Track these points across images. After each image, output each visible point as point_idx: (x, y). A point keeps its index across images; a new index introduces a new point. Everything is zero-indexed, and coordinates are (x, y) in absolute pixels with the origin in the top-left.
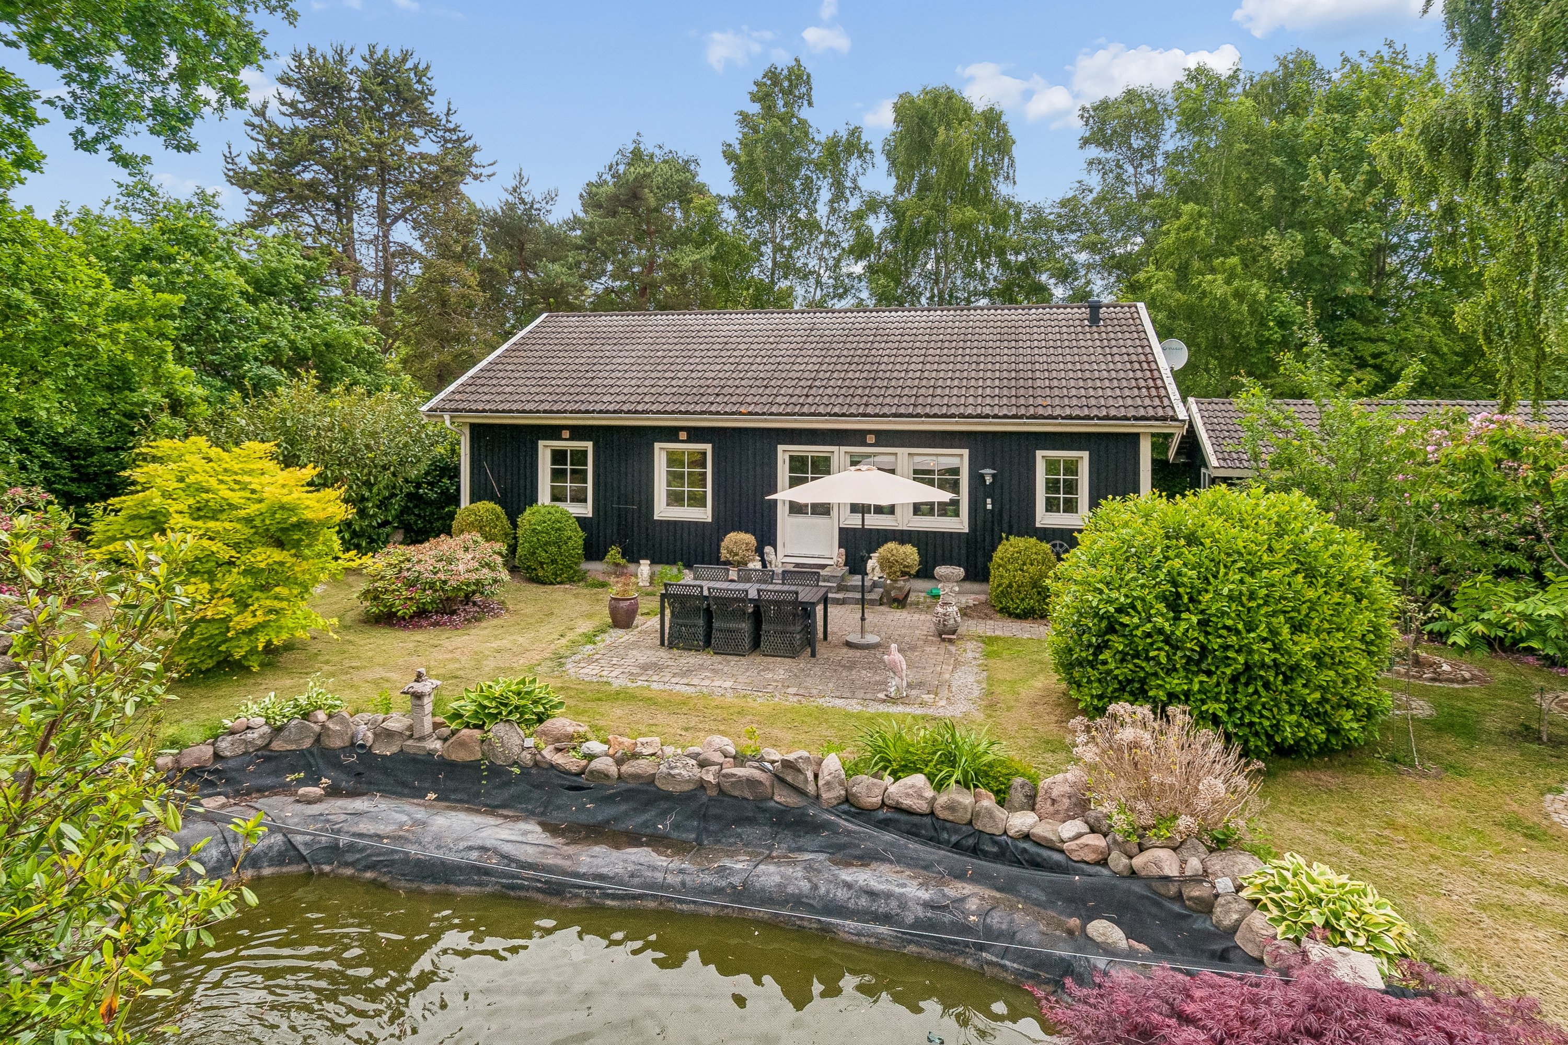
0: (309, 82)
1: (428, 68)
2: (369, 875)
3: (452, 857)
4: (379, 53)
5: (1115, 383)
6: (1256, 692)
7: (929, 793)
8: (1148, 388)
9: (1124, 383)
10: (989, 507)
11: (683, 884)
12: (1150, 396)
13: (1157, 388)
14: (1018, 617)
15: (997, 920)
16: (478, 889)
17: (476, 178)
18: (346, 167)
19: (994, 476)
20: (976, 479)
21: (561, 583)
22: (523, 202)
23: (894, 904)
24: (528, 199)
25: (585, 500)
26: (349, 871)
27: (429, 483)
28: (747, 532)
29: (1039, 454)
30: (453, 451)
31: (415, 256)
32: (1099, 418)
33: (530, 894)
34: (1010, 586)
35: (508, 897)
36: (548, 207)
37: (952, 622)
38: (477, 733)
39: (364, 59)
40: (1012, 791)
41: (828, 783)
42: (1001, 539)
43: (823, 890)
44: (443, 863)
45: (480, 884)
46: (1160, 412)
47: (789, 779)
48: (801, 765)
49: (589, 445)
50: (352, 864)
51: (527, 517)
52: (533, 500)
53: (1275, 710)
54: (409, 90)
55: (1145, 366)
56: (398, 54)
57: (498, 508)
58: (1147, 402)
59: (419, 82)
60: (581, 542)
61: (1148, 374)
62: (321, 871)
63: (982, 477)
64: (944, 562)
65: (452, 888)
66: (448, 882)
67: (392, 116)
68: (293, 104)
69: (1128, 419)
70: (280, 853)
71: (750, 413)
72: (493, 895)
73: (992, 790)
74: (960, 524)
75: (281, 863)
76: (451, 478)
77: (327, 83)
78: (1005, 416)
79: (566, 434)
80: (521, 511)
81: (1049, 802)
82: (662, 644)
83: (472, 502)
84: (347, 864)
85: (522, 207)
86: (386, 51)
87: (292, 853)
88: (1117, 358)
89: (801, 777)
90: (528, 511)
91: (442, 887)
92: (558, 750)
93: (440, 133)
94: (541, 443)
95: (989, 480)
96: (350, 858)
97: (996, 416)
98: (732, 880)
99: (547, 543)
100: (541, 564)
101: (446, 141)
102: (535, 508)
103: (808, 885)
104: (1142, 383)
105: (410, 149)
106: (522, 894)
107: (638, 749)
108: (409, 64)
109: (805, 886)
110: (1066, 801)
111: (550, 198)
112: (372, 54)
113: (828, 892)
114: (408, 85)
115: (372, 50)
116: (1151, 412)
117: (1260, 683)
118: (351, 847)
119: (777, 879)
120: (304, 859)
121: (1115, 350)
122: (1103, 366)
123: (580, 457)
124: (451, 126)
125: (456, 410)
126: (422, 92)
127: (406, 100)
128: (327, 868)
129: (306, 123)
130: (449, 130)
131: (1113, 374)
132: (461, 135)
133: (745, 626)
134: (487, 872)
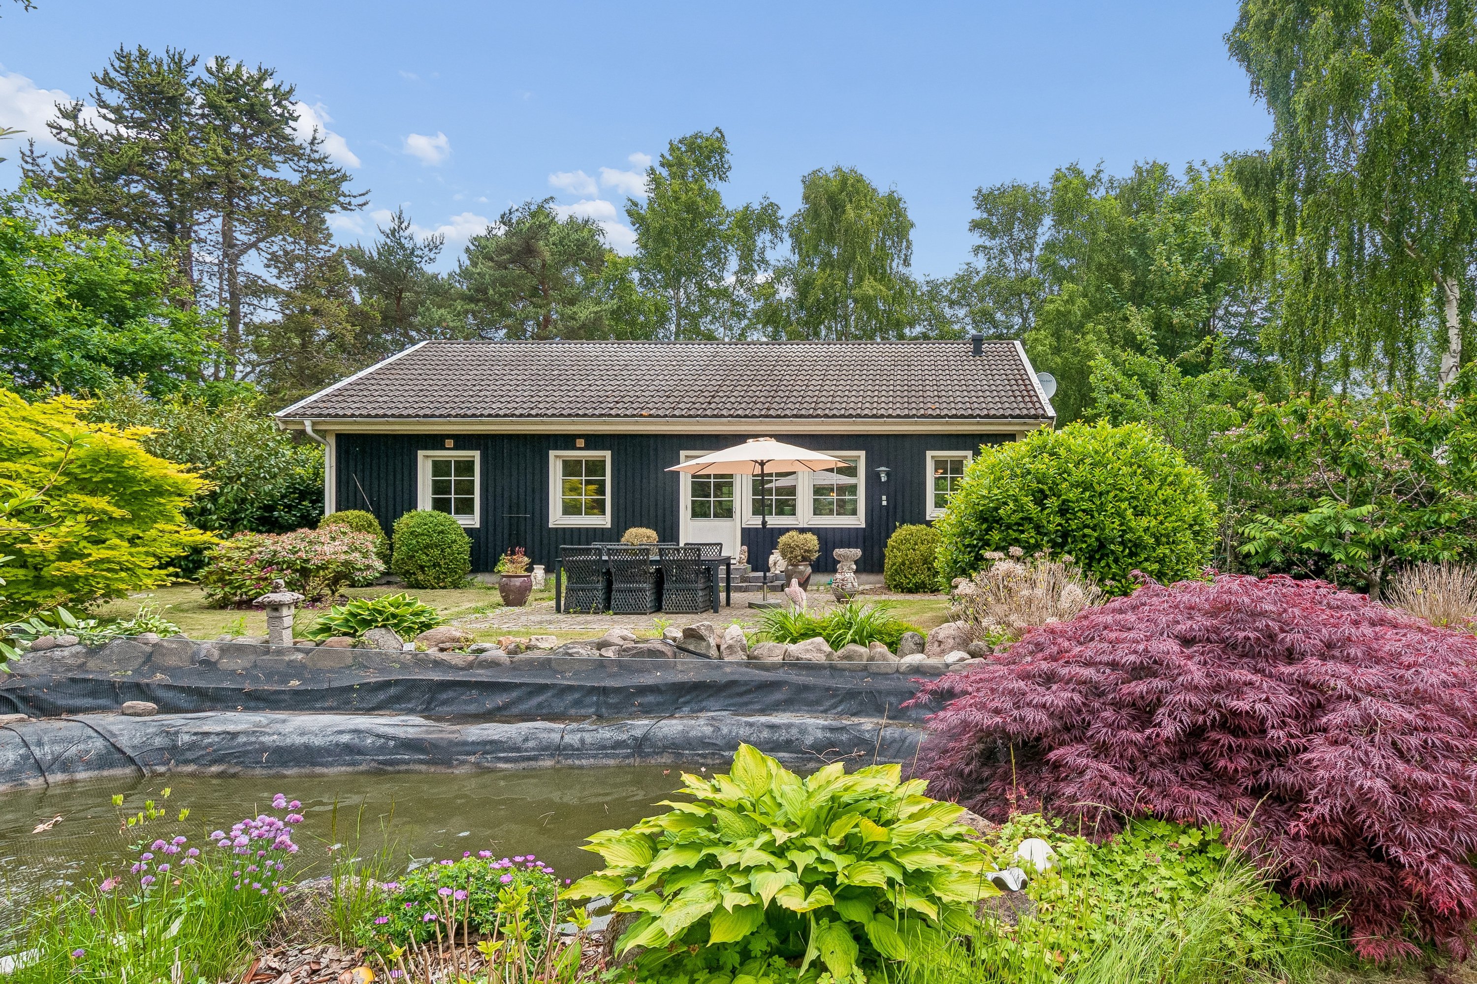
0: (138, 88)
1: (291, 91)
2: (215, 769)
3: (318, 741)
4: (230, 68)
5: (995, 393)
6: (1108, 565)
7: (827, 648)
8: (1023, 397)
9: (1003, 393)
10: (884, 503)
11: (582, 741)
12: (1024, 402)
13: (1030, 397)
14: (910, 591)
15: (888, 733)
16: (349, 769)
17: (345, 207)
18: (182, 182)
19: (888, 474)
20: (872, 478)
21: (444, 588)
22: (402, 247)
23: (794, 731)
24: (408, 245)
25: (472, 512)
26: (191, 768)
27: (286, 506)
28: (648, 527)
29: (929, 454)
30: (317, 474)
31: (271, 291)
32: (981, 417)
33: (411, 767)
34: (903, 564)
35: (386, 773)
36: (432, 255)
37: (849, 585)
38: (349, 640)
39: (209, 71)
40: (903, 642)
41: (730, 647)
42: (895, 527)
43: (725, 730)
44: (307, 747)
45: (353, 764)
46: (1033, 412)
47: (691, 648)
48: (703, 632)
49: (476, 455)
50: (193, 761)
51: (404, 522)
52: (412, 504)
53: (1123, 581)
54: (266, 112)
55: (1020, 382)
56: (255, 73)
57: (371, 517)
58: (1022, 405)
59: (278, 104)
60: (467, 548)
61: (1023, 387)
62: (153, 772)
63: (878, 475)
64: (842, 547)
65: (318, 770)
66: (314, 764)
67: (244, 137)
68: (117, 110)
69: (1006, 417)
70: (100, 757)
71: (650, 416)
72: (367, 773)
73: (886, 644)
74: (858, 521)
75: (101, 767)
76: (313, 502)
77: (161, 92)
78: (898, 416)
79: (450, 443)
80: (398, 515)
81: (936, 644)
82: (558, 610)
83: (338, 509)
84: (187, 762)
85: (401, 253)
86: (239, 67)
87: (117, 756)
88: (997, 377)
89: (704, 644)
90: (406, 516)
91: (306, 770)
92: (442, 650)
93: (302, 163)
94: (421, 453)
95: (884, 478)
96: (189, 755)
97: (890, 416)
98: (633, 733)
99: (427, 547)
100: (422, 568)
101: (310, 172)
102: (413, 513)
103: (711, 729)
104: (1018, 393)
105: (263, 172)
106: (403, 767)
107: (532, 643)
108: (268, 84)
109: (708, 730)
110: (951, 641)
111: (434, 246)
112: (220, 67)
113: (730, 732)
114: (265, 105)
115: (221, 62)
116: (1025, 412)
117: (1111, 558)
118: (192, 746)
119: (680, 728)
120: (131, 760)
121: (995, 372)
122: (985, 382)
123: (466, 467)
124: (316, 156)
125: (320, 415)
126: (282, 115)
127: (261, 122)
128: (161, 769)
129: (133, 133)
130: (314, 161)
131: (994, 387)
132: (328, 167)
133: (648, 586)
134: (360, 752)
